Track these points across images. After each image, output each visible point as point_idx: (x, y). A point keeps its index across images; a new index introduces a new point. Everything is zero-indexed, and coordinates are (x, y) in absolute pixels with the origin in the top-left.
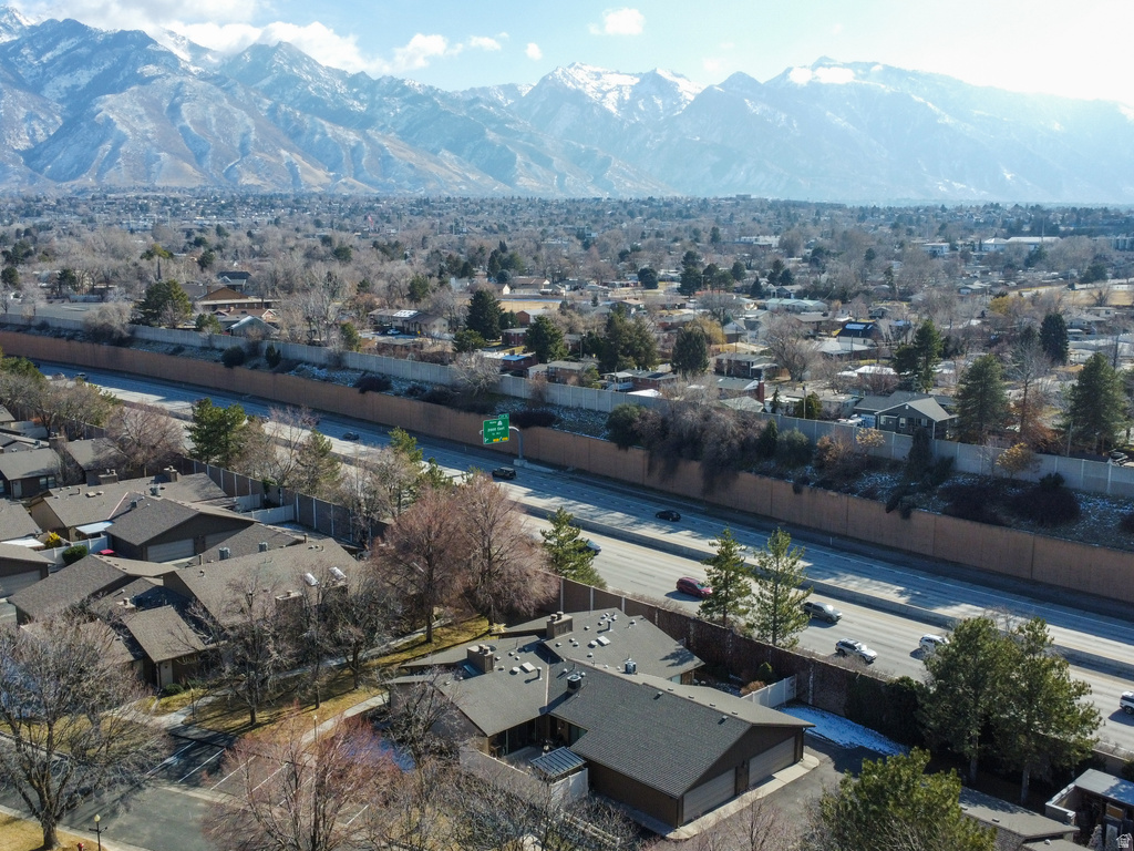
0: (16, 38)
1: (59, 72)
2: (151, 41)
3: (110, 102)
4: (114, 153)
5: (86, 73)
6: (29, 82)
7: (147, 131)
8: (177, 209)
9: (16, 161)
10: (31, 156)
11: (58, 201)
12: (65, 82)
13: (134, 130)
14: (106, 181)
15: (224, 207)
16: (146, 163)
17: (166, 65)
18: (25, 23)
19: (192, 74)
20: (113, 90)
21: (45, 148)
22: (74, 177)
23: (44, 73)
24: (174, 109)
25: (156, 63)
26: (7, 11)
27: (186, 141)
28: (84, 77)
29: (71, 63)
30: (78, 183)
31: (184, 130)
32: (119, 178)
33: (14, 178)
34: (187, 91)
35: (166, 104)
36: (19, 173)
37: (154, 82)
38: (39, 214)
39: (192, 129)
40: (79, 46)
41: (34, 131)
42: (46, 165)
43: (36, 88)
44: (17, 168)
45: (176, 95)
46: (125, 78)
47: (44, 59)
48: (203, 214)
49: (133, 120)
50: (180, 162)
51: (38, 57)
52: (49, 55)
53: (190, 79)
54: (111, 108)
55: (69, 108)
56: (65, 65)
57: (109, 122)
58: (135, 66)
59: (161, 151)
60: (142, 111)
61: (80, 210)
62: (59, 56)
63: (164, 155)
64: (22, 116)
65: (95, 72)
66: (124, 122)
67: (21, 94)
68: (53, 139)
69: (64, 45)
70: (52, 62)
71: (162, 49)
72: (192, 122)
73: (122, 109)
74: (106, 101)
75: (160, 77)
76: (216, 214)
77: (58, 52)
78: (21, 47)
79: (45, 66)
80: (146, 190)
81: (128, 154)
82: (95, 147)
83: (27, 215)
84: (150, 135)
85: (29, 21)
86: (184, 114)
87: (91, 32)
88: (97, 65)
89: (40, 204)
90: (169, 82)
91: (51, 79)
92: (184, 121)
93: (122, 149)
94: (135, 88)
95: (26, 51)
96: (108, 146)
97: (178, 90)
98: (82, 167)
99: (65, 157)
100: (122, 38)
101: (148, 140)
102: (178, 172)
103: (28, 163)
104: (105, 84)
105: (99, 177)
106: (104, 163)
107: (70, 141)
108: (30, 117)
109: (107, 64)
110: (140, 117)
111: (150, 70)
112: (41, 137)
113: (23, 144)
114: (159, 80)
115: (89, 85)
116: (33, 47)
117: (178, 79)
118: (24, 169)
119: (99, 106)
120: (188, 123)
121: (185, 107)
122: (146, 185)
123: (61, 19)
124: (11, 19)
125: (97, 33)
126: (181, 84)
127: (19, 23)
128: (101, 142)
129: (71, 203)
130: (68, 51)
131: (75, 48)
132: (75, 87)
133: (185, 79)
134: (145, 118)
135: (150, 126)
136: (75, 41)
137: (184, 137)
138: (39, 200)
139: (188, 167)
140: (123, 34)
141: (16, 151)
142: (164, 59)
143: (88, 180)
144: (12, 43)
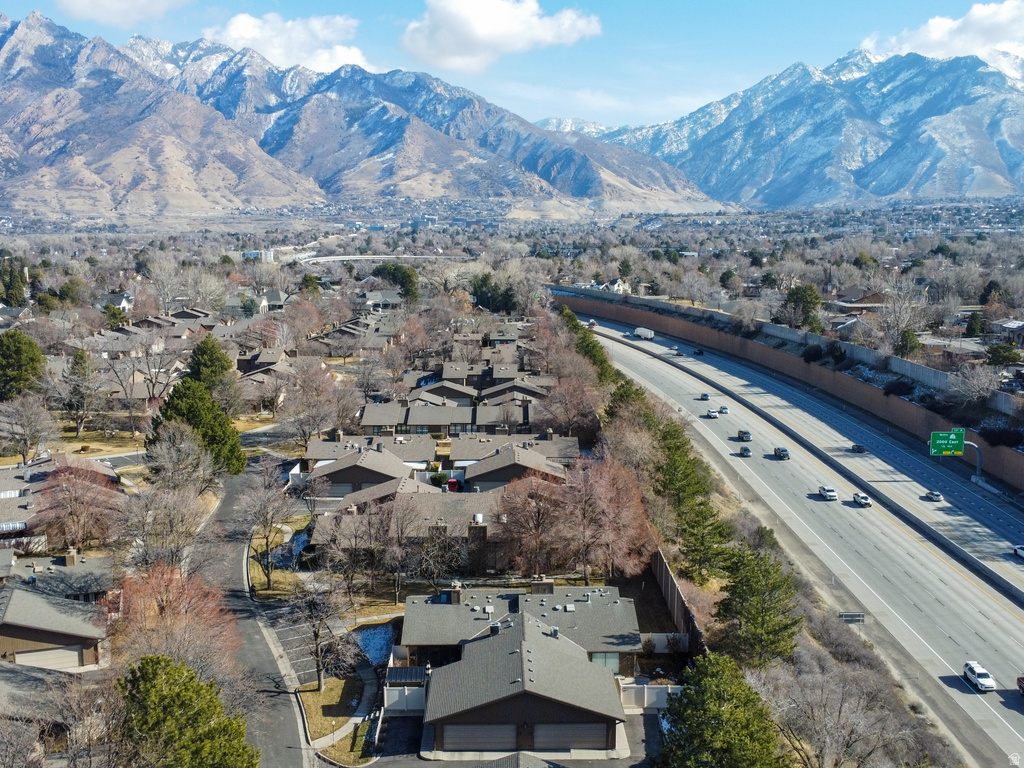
0: (864, 74)
1: (896, 100)
2: (984, 64)
3: (935, 123)
4: (932, 168)
5: (918, 99)
6: (869, 111)
7: (965, 147)
8: (966, 218)
9: (847, 180)
10: (859, 175)
11: (864, 214)
12: (899, 108)
13: (952, 147)
14: (920, 194)
15: (1012, 216)
16: (960, 176)
17: (993, 84)
18: (873, 61)
19: (1018, 91)
20: (940, 112)
21: (874, 167)
22: (893, 191)
23: (883, 102)
24: (995, 125)
25: (983, 84)
26: (860, 52)
27: (1001, 154)
28: (916, 103)
29: (908, 90)
30: (895, 196)
31: (1002, 144)
32: (934, 192)
33: (844, 194)
34: (1010, 106)
35: (987, 120)
36: (849, 190)
37: (979, 101)
38: (844, 224)
39: (1009, 142)
40: (916, 76)
41: (866, 153)
42: (871, 182)
43: (874, 117)
44: (848, 185)
45: (998, 112)
46: (953, 100)
47: (885, 90)
48: (989, 222)
49: (954, 138)
50: (992, 174)
51: (880, 89)
52: (889, 87)
53: (1014, 96)
54: (935, 128)
55: (900, 131)
56: (901, 94)
57: (931, 141)
58: (963, 88)
59: (975, 163)
60: (962, 128)
61: (878, 221)
62: (899, 86)
63: (978, 169)
64: (858, 141)
65: (927, 97)
66: (944, 140)
67: (860, 122)
68: (881, 159)
69: (904, 76)
70: (890, 92)
71: (991, 69)
72: (1011, 136)
73: (944, 129)
74: (931, 122)
75: (984, 96)
76: (1002, 223)
77: (897, 83)
78: (867, 82)
79: (884, 96)
80: (952, 200)
81: (944, 170)
82: (915, 164)
83: (833, 226)
84: (967, 151)
85: (877, 58)
86: (1003, 128)
87: (929, 61)
88: (929, 91)
89: (848, 216)
90: (992, 100)
91: (887, 106)
92: (1002, 135)
93: (939, 165)
94: (959, 109)
95: (870, 85)
96: (927, 163)
97: (1000, 107)
98: (901, 181)
99: (888, 175)
100: (955, 64)
101: (965, 155)
102: (989, 183)
103: (857, 182)
104: (934, 108)
105: (915, 191)
106: (920, 179)
107: (895, 160)
108: (864, 141)
109: (939, 89)
110: (961, 135)
111: (979, 90)
112: (871, 158)
113: (855, 165)
114: (983, 100)
115: (920, 109)
116: (876, 81)
117: (1002, 97)
118: (853, 186)
119: (924, 127)
120: (1005, 137)
121: (1005, 124)
122: (957, 196)
123: (904, 53)
124: (863, 59)
125: (934, 62)
126: (1004, 101)
127: (869, 61)
128: (922, 159)
129: (875, 214)
130: (907, 81)
131: (912, 78)
132: (907, 112)
133: (1009, 96)
134: (965, 135)
135: (968, 142)
136: (913, 71)
137: (1001, 150)
138: (848, 213)
139: (1000, 179)
140: (958, 60)
141: (848, 171)
142: (991, 80)
143: (905, 194)
144: (862, 78)
